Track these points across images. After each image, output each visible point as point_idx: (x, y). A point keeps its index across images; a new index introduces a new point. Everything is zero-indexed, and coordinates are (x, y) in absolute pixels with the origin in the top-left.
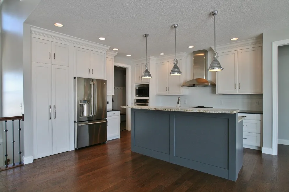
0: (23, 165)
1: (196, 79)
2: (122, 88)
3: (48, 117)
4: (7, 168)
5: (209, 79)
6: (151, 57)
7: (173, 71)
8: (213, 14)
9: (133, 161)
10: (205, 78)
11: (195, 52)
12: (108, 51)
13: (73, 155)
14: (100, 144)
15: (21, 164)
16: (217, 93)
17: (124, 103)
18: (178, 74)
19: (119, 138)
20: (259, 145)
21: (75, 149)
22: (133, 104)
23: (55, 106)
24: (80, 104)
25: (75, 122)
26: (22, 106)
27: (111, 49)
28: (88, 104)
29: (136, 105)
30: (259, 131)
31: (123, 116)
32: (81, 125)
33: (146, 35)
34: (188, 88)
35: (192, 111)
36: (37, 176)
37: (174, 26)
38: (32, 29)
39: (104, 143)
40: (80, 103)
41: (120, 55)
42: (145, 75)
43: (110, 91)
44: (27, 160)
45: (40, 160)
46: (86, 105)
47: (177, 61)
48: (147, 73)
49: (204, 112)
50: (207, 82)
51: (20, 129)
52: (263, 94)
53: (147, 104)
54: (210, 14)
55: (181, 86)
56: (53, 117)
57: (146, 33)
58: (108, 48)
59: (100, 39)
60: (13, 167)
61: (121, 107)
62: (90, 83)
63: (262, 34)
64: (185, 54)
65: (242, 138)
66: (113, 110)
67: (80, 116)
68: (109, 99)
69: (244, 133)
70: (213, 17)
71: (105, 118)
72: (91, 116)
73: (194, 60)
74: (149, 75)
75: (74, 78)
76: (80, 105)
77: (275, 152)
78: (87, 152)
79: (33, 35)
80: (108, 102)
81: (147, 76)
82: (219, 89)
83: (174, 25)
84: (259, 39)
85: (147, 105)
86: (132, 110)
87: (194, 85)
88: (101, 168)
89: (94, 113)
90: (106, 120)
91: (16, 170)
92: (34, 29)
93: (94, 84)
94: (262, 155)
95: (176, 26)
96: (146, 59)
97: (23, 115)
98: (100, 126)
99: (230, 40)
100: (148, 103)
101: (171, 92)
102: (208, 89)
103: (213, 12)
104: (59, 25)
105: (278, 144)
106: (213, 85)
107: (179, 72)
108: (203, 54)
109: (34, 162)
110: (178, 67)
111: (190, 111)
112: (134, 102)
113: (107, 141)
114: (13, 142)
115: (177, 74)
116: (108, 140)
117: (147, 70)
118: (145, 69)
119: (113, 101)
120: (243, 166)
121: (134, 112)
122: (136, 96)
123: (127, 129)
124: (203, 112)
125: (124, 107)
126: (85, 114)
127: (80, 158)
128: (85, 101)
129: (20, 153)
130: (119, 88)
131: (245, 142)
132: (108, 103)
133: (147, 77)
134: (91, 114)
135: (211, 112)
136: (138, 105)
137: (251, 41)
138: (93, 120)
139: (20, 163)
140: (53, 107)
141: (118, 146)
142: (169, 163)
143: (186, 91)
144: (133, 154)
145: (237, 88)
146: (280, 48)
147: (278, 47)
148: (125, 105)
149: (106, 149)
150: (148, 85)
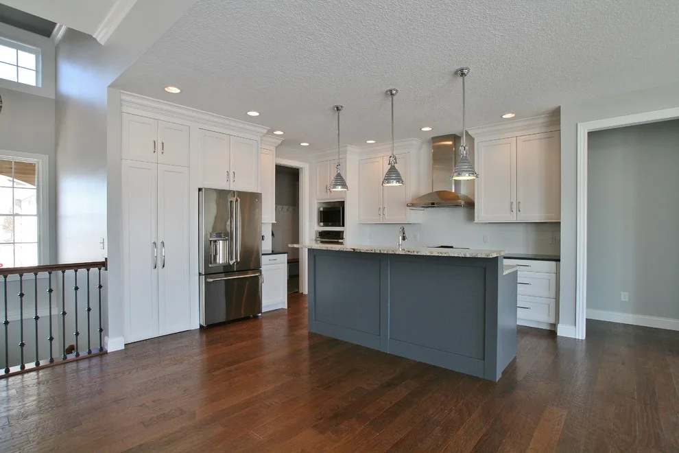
0: (106, 353)
1: (439, 193)
2: (291, 208)
3: (150, 264)
4: (78, 358)
5: (463, 191)
6: (349, 148)
7: (388, 179)
8: (462, 73)
9: (311, 347)
10: (453, 191)
11: (436, 139)
12: (265, 135)
13: (197, 336)
14: (247, 318)
15: (102, 352)
16: (476, 220)
17: (295, 237)
18: (398, 184)
19: (286, 307)
20: (552, 321)
21: (201, 327)
22: (312, 240)
23: (163, 243)
24: (211, 239)
25: (200, 274)
26: (103, 243)
27: (270, 132)
28: (226, 240)
29: (319, 242)
30: (553, 294)
31: (294, 264)
32: (212, 280)
33: (337, 108)
34: (423, 209)
35: (419, 254)
36: (135, 370)
37: (391, 93)
38: (123, 97)
39: (256, 317)
40: (211, 237)
41: (287, 144)
42: (335, 186)
43: (268, 214)
44: (114, 344)
45: (136, 344)
46: (221, 242)
47: (396, 159)
48: (340, 180)
49: (440, 255)
50: (458, 198)
51: (100, 287)
52: (560, 223)
53: (340, 241)
54: (456, 73)
55: (408, 206)
56: (160, 264)
57: (339, 104)
58: (265, 131)
59: (248, 113)
60: (89, 356)
61: (290, 246)
62: (230, 200)
63: (560, 107)
64: (415, 142)
65: (514, 307)
66: (273, 253)
67: (211, 263)
68: (267, 231)
69: (519, 297)
70: (461, 79)
71: (257, 268)
72: (231, 263)
73: (434, 153)
74: (344, 185)
75: (200, 190)
76: (211, 241)
77: (580, 333)
78: (222, 332)
79: (125, 109)
80: (263, 237)
81: (340, 187)
82: (481, 213)
83: (391, 91)
84: (555, 116)
85: (342, 243)
86: (312, 252)
87: (433, 205)
88: (252, 359)
89: (236, 258)
90: (260, 272)
91: (95, 361)
92: (127, 97)
93: (237, 200)
94: (558, 338)
95: (394, 92)
96: (337, 150)
97: (106, 259)
98: (247, 283)
99: (501, 117)
100: (342, 239)
101: (389, 218)
102: (461, 213)
103: (462, 70)
104: (174, 90)
105: (587, 319)
106: (470, 205)
107: (399, 180)
108: (450, 143)
109: (126, 349)
110: (396, 171)
111: (415, 253)
112: (314, 238)
113: (261, 312)
114: (89, 310)
115: (394, 184)
116: (263, 311)
117: (339, 175)
118: (336, 174)
119: (273, 234)
120: (515, 357)
121: (315, 256)
122: (319, 224)
123: (301, 292)
124: (437, 255)
125: (295, 246)
126: (221, 259)
127: (210, 343)
128: (219, 235)
129: (101, 330)
130: (286, 208)
131: (520, 313)
132: (263, 239)
133: (339, 189)
134: (232, 259)
135: (453, 255)
136: (322, 242)
137: (541, 120)
138: (234, 271)
139: (101, 349)
140: (159, 245)
141: (283, 322)
142: (378, 352)
143: (419, 216)
144: (312, 336)
145: (514, 210)
146: (592, 135)
147: (588, 133)
148: (297, 242)
149: (260, 327)
150: (342, 203)
